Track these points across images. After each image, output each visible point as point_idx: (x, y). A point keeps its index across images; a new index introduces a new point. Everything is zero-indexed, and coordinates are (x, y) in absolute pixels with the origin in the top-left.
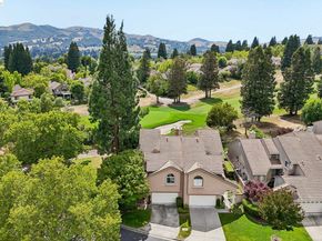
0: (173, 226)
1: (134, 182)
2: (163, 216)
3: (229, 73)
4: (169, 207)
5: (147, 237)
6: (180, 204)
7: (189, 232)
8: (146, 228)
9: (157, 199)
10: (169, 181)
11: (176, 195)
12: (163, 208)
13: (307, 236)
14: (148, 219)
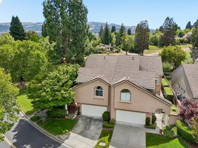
0: (93, 138)
1: (56, 88)
2: (86, 128)
3: (186, 39)
4: (96, 120)
6: (107, 118)
9: (86, 111)
10: (97, 94)
11: (105, 109)
12: (90, 120)
14: (71, 129)
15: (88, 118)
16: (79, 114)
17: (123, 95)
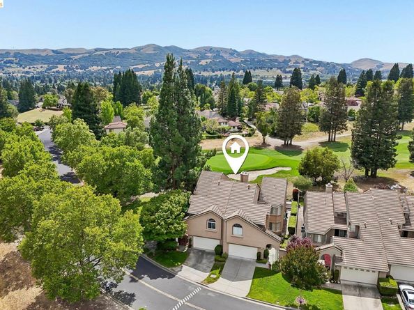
0: (204, 271)
1: (169, 221)
2: (199, 260)
4: (209, 253)
5: (174, 276)
6: (219, 251)
7: (215, 279)
8: (177, 269)
9: (198, 243)
10: (210, 226)
11: (218, 242)
12: (202, 253)
13: (341, 304)
14: (182, 262)
15: (201, 251)
16: (190, 246)
17: (235, 228)
